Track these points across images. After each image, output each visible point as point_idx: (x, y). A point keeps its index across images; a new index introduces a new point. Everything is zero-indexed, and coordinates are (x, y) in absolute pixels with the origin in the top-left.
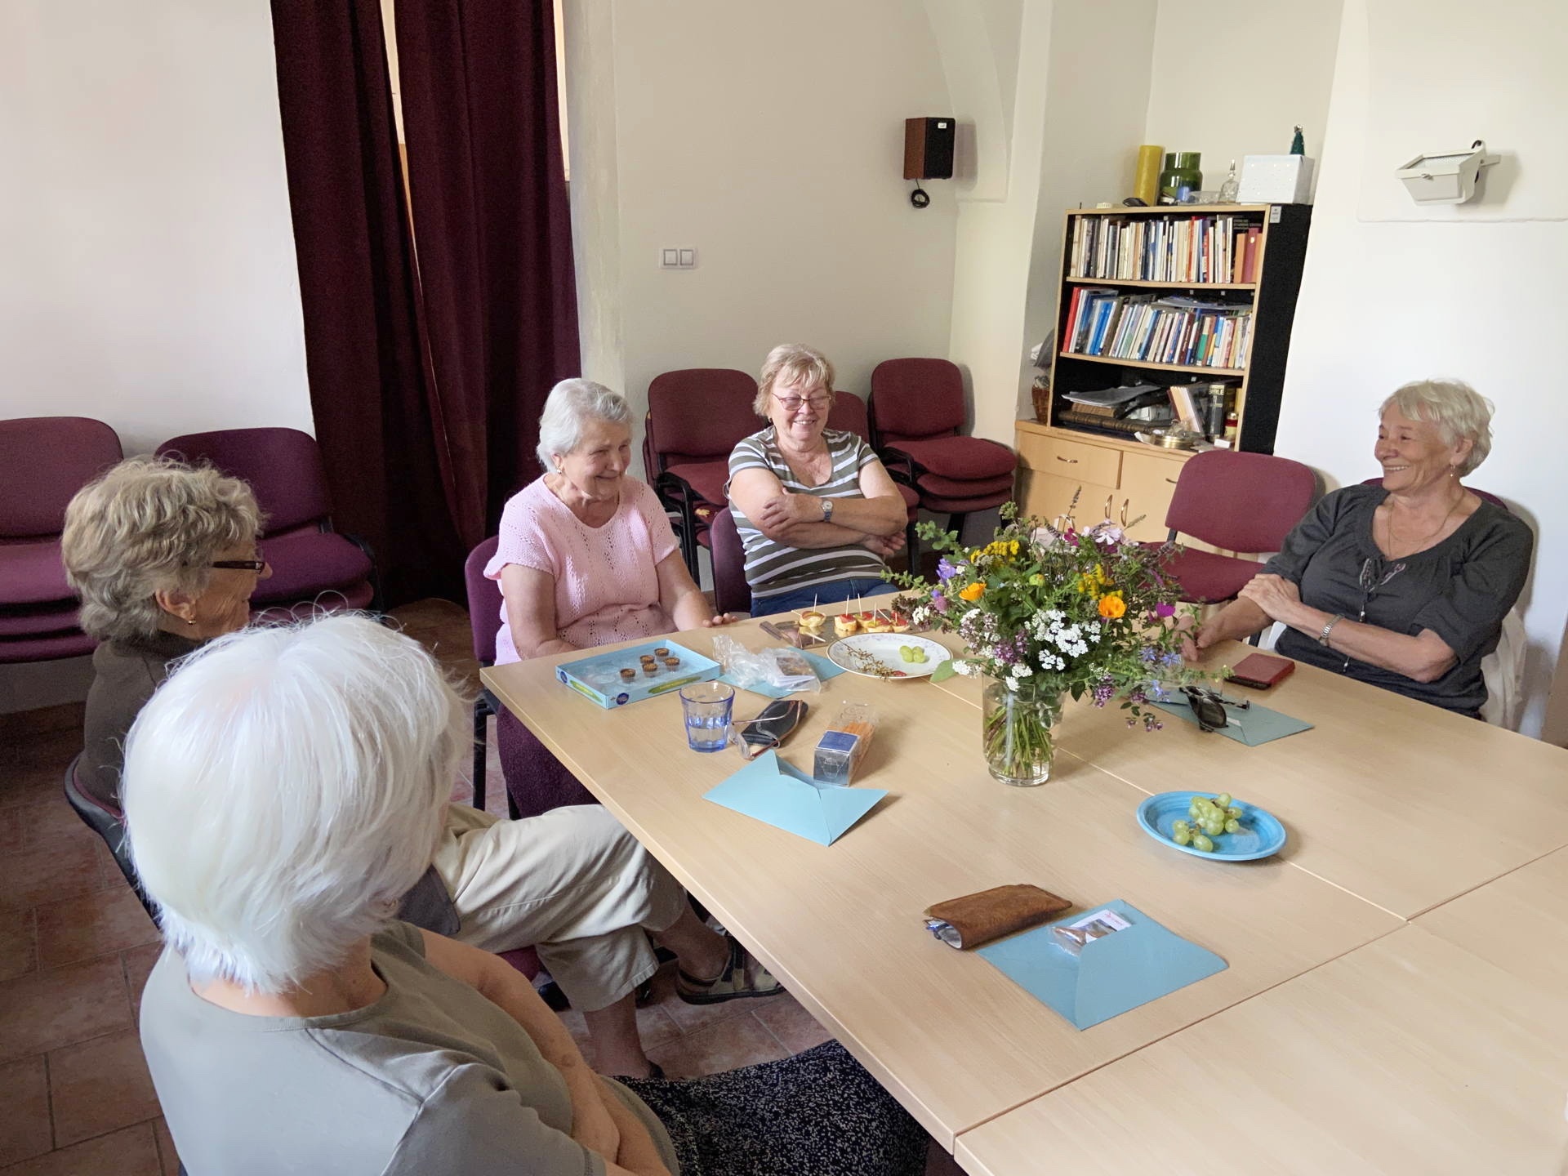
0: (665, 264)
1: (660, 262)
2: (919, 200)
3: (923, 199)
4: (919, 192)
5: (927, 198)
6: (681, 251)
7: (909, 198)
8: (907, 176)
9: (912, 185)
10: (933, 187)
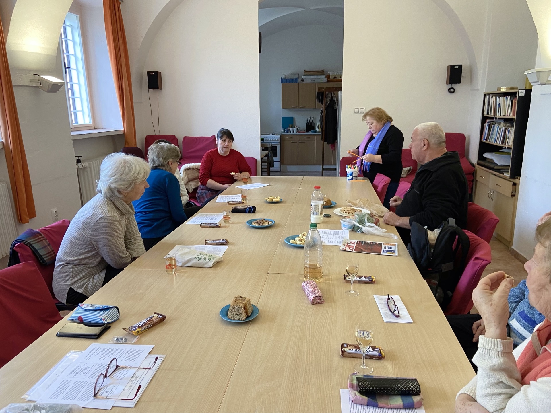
0: (355, 112)
1: (353, 112)
2: (451, 91)
3: (452, 90)
4: (452, 88)
5: (454, 90)
6: (360, 109)
7: (448, 90)
8: (447, 84)
9: (450, 86)
10: (456, 86)
